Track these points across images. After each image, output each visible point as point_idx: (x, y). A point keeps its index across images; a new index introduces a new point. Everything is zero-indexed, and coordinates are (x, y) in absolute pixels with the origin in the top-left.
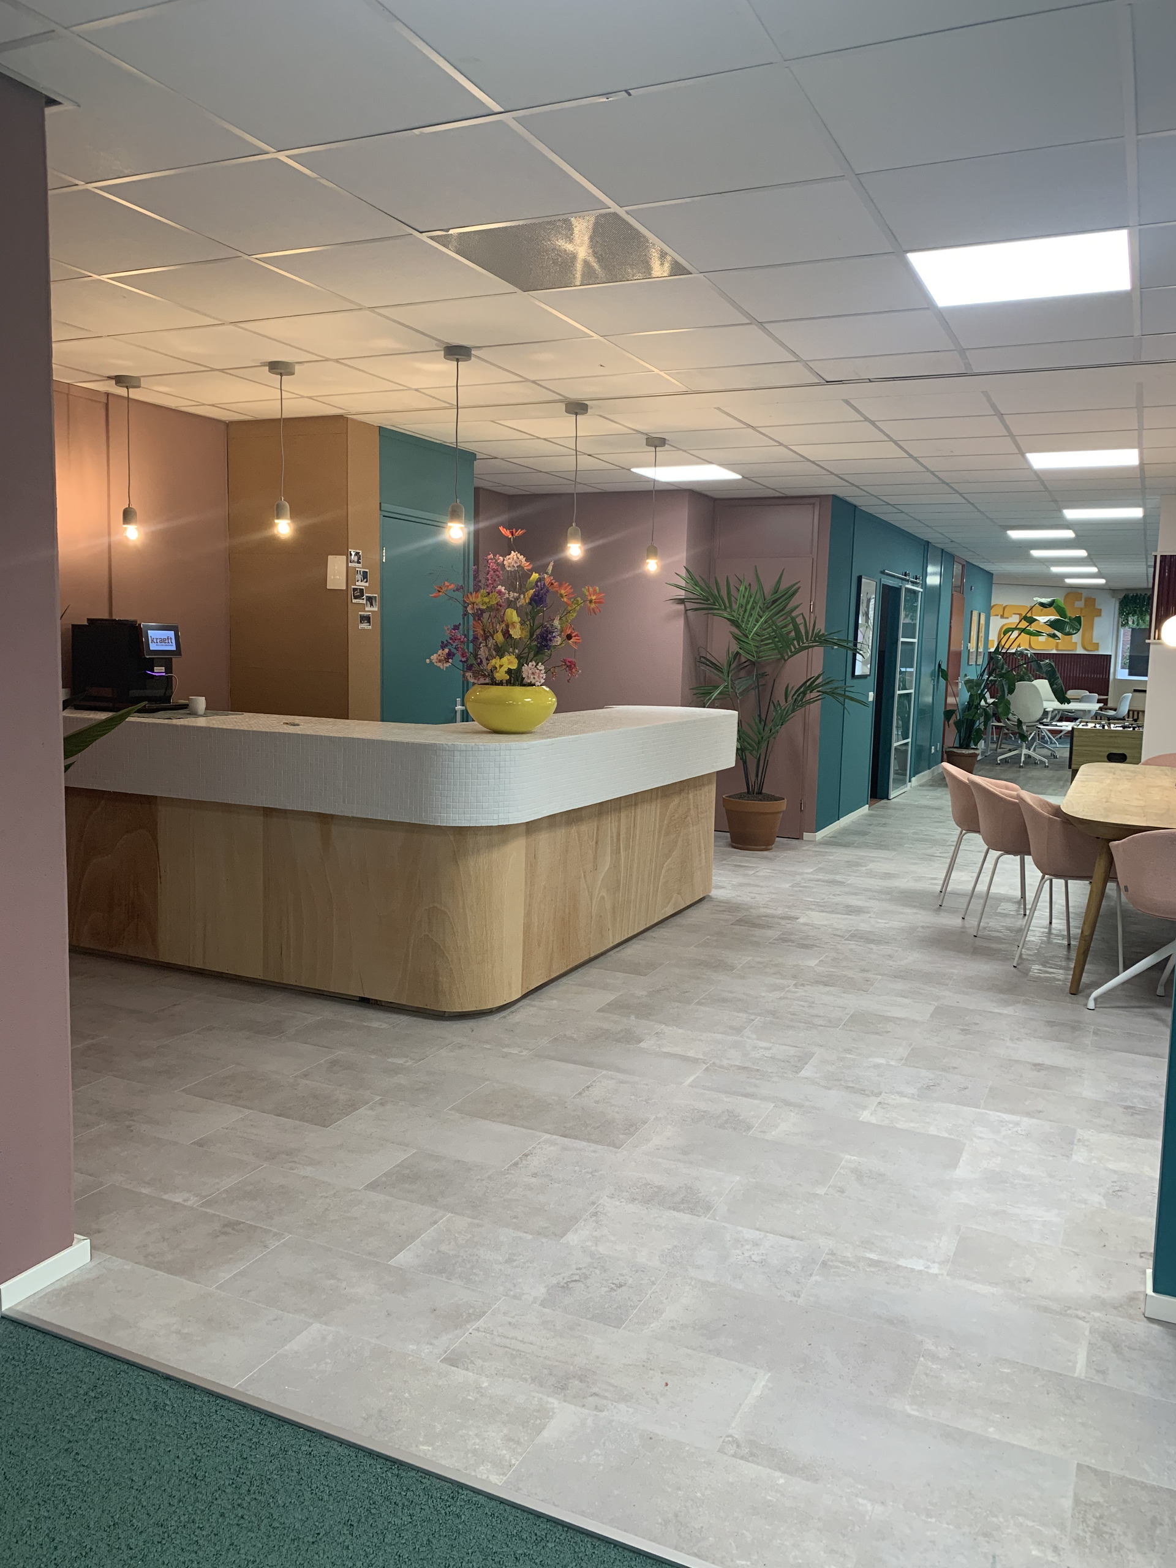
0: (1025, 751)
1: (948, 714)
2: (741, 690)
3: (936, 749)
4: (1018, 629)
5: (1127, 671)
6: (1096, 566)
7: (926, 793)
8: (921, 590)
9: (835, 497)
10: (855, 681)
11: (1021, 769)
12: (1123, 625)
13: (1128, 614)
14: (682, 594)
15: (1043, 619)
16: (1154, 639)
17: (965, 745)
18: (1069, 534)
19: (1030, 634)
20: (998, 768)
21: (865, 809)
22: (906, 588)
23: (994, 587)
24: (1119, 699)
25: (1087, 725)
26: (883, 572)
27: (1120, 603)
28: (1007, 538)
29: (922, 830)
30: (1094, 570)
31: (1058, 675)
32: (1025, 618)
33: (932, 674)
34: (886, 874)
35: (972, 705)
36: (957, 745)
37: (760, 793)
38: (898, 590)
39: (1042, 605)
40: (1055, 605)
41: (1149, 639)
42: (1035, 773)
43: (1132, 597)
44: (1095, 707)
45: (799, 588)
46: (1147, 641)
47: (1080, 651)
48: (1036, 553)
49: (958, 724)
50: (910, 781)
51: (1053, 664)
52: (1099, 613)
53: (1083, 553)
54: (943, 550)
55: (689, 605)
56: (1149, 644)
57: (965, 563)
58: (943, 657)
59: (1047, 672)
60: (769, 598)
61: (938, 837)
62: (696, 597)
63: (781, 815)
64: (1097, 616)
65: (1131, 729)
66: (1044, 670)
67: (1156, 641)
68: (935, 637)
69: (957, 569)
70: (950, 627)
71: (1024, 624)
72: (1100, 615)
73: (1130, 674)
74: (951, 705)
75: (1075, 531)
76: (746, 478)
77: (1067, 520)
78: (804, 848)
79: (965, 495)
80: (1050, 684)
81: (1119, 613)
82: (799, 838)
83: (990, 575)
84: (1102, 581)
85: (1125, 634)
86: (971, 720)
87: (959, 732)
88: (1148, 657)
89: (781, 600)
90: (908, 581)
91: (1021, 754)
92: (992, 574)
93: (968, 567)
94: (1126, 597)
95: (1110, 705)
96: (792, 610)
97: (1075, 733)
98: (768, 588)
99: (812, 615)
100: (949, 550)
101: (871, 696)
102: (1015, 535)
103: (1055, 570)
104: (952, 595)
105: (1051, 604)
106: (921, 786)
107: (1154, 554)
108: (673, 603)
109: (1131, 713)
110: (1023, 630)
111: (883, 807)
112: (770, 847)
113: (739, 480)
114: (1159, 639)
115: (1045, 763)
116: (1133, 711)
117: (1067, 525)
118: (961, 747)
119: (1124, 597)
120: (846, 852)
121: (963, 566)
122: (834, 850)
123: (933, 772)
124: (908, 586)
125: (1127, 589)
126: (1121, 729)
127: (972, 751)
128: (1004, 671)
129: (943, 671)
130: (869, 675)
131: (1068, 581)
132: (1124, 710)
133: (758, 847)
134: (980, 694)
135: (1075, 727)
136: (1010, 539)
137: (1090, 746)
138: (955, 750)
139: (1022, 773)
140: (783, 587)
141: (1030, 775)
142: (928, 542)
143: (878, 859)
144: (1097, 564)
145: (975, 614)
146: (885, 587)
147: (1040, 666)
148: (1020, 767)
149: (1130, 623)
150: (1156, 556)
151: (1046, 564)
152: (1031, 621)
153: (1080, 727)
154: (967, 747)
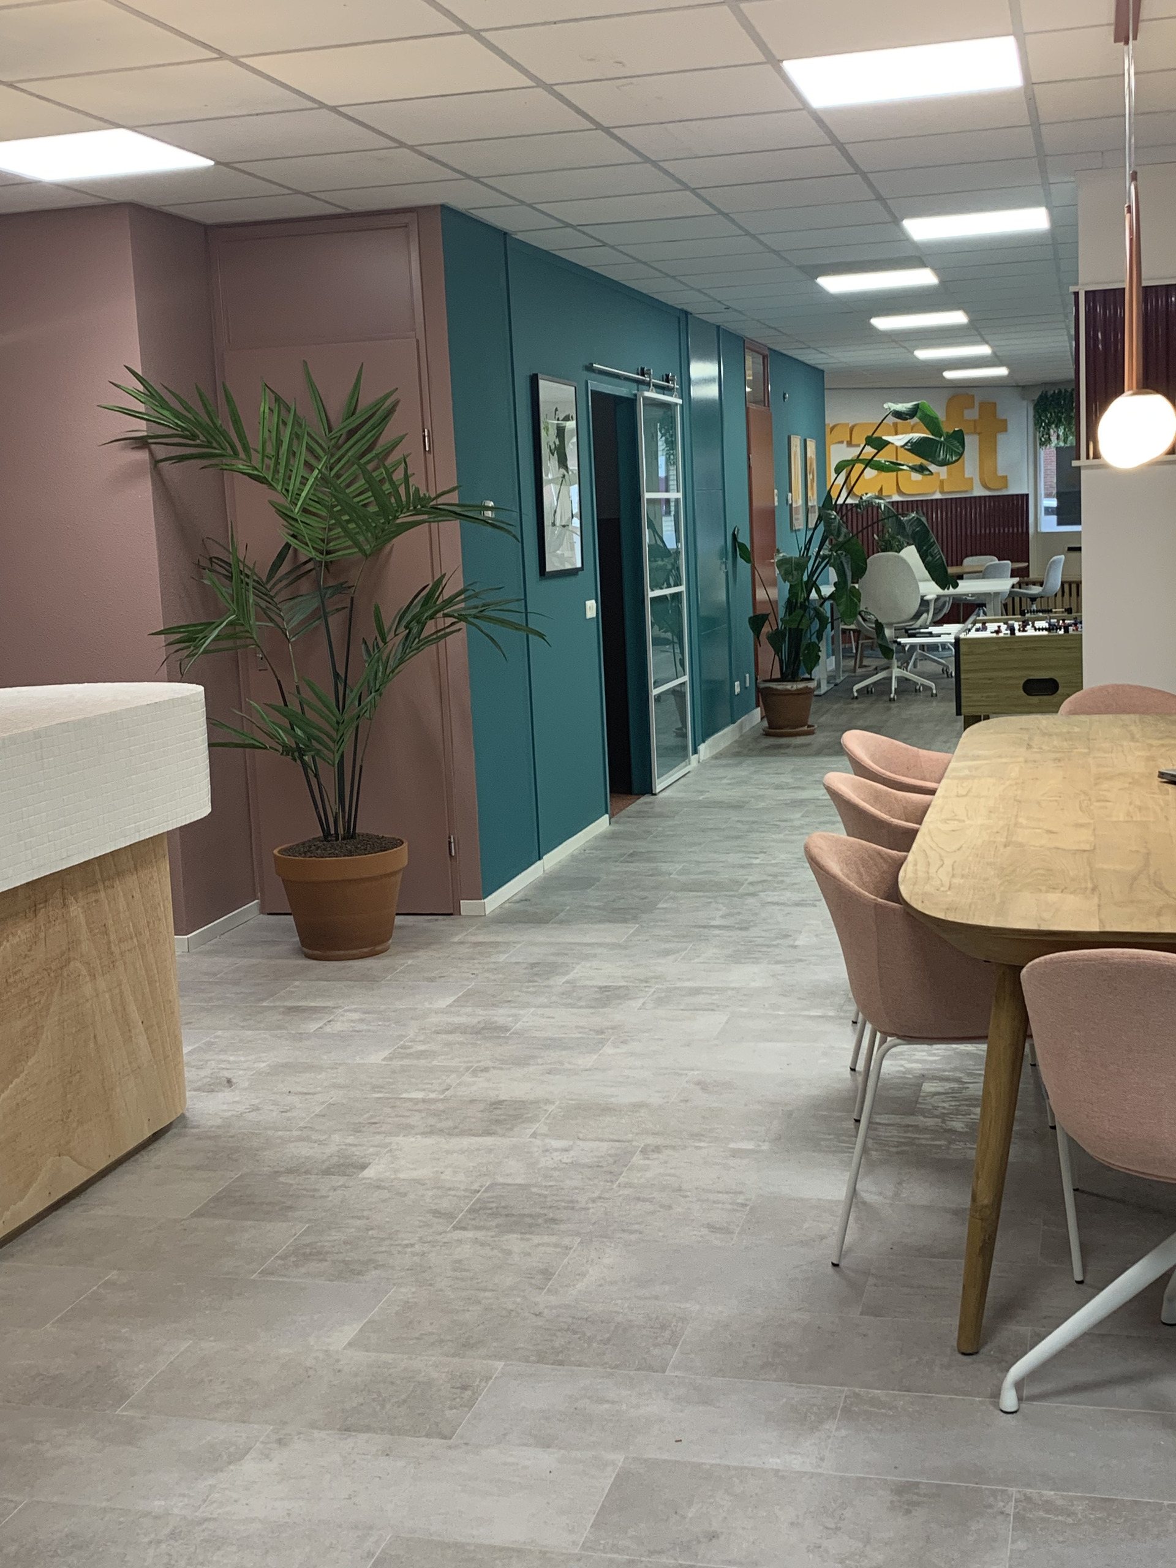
0: (896, 672)
1: (757, 622)
2: (293, 624)
3: (743, 686)
4: (861, 461)
5: (1054, 518)
6: (987, 343)
7: (721, 772)
8: (680, 401)
9: (444, 207)
10: (547, 584)
11: (893, 705)
12: (1042, 444)
13: (1049, 425)
14: (141, 428)
15: (899, 440)
16: (1088, 457)
17: (790, 673)
18: (924, 278)
19: (880, 468)
20: (855, 705)
21: (602, 824)
22: (645, 398)
23: (826, 392)
24: (1046, 566)
25: (984, 629)
26: (589, 368)
27: (1034, 408)
28: (821, 290)
29: (698, 863)
30: (985, 350)
31: (933, 539)
32: (870, 441)
33: (723, 554)
34: (603, 989)
35: (796, 604)
36: (777, 675)
37: (350, 835)
38: (631, 402)
39: (898, 414)
40: (919, 414)
41: (1078, 458)
42: (917, 709)
43: (1052, 396)
44: (1004, 584)
45: (396, 404)
46: (1075, 463)
47: (979, 491)
48: (882, 323)
49: (775, 639)
50: (695, 752)
51: (924, 519)
52: (1003, 427)
53: (958, 318)
54: (718, 327)
55: (161, 452)
56: (1079, 468)
57: (767, 352)
58: (739, 520)
59: (914, 534)
60: (341, 427)
61: (725, 876)
62: (171, 432)
63: (400, 876)
64: (1000, 432)
65: (1062, 632)
66: (909, 530)
67: (1092, 462)
68: (721, 487)
69: (752, 365)
70: (749, 467)
71: (869, 451)
72: (1004, 429)
73: (1060, 523)
74: (763, 602)
75: (935, 270)
76: (226, 165)
77: (915, 245)
78: (456, 939)
79: (702, 192)
80: (921, 557)
81: (1035, 425)
82: (453, 912)
83: (817, 374)
84: (1003, 371)
85: (1048, 456)
86: (797, 629)
87: (778, 651)
88: (1080, 492)
89: (364, 429)
90: (648, 384)
91: (891, 678)
92: (823, 371)
93: (772, 358)
94: (1043, 397)
95: (1033, 575)
96: (388, 452)
97: (963, 648)
98: (336, 406)
99: (430, 457)
100: (732, 327)
101: (591, 608)
102: (834, 284)
103: (923, 354)
104: (747, 409)
105: (912, 413)
106: (716, 757)
107: (1073, 289)
108: (124, 448)
109: (1066, 587)
110: (869, 463)
111: (641, 814)
112: (378, 948)
113: (207, 170)
114: (1097, 456)
115: (931, 689)
116: (1070, 584)
117: (916, 257)
118: (783, 679)
119: (1041, 396)
120: (541, 939)
121: (764, 357)
122: (511, 938)
123: (741, 727)
124: (647, 394)
125: (1046, 384)
126: (1045, 633)
127: (801, 685)
128: (841, 539)
129: (742, 546)
130: (582, 569)
131: (949, 375)
132: (1055, 582)
133: (354, 952)
134: (807, 582)
135: (962, 636)
136: (828, 293)
137: (995, 670)
138: (774, 685)
139: (895, 711)
140: (366, 400)
141: (906, 714)
142: (686, 313)
143: (599, 950)
144: (987, 338)
145: (796, 442)
146: (599, 398)
147: (901, 524)
148: (892, 700)
149: (1054, 438)
150: (1076, 294)
151: (906, 344)
152: (880, 444)
153: (973, 634)
154: (794, 679)
